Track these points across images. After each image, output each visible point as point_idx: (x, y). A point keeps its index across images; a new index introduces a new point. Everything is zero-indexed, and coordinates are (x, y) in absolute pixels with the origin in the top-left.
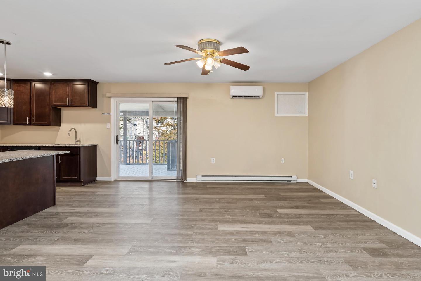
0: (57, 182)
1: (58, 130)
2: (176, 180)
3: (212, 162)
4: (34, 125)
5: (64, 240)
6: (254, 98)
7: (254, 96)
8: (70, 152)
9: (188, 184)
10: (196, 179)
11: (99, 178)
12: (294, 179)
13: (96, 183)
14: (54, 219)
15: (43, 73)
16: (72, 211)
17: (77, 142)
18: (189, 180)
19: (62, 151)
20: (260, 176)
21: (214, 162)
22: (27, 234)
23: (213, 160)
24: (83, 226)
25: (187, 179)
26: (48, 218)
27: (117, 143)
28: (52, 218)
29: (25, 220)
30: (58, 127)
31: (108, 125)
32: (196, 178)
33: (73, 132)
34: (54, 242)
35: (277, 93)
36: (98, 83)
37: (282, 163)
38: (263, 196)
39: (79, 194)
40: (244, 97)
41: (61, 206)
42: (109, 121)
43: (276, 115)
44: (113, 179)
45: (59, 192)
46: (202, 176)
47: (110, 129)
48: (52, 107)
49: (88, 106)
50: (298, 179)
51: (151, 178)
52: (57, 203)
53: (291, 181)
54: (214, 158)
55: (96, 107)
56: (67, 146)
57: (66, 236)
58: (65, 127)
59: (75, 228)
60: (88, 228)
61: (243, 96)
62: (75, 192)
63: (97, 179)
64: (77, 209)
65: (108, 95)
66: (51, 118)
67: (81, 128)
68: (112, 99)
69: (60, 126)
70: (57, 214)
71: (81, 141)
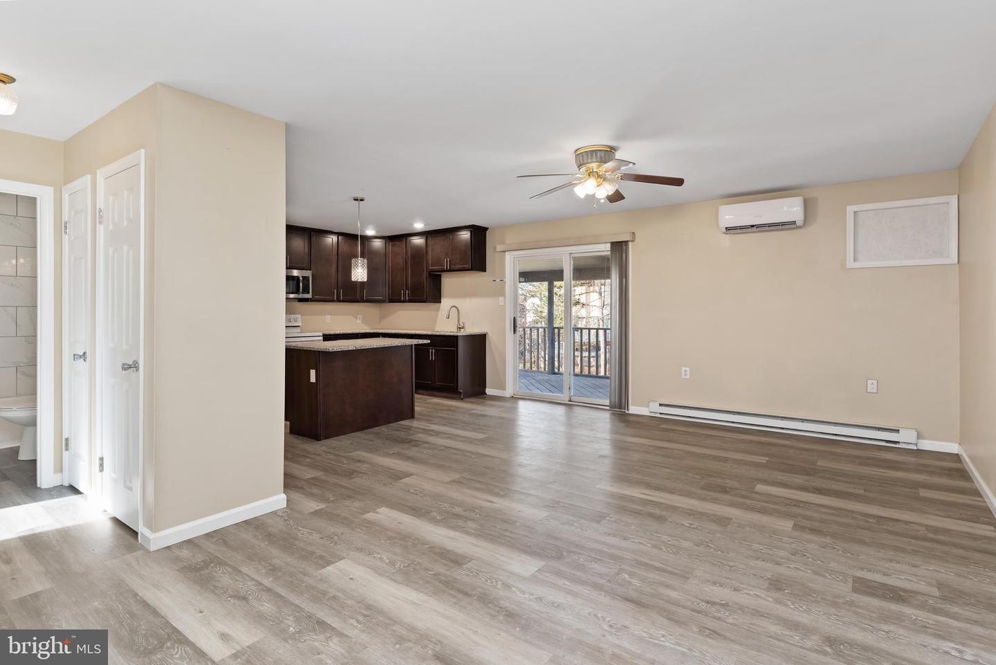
0: (417, 388)
1: (438, 310)
2: (608, 408)
3: (683, 376)
4: (410, 301)
5: (399, 455)
6: (780, 227)
7: (783, 224)
8: (429, 341)
9: (631, 419)
10: (647, 409)
11: (489, 391)
12: (906, 438)
13: (484, 398)
14: (403, 433)
15: (413, 225)
16: (426, 428)
17: (460, 328)
18: (633, 410)
19: (417, 340)
20: (803, 420)
21: (688, 377)
22: (371, 443)
23: (686, 371)
24: (426, 445)
25: (630, 407)
26: (398, 430)
27: (515, 331)
28: (401, 431)
29: (376, 429)
30: (437, 305)
31: (501, 299)
32: (648, 407)
33: (454, 312)
34: (388, 455)
35: (851, 209)
36: (487, 229)
37: (868, 391)
38: (764, 460)
39: (449, 409)
40: (754, 229)
41: (419, 420)
42: (502, 294)
43: (851, 264)
44: (508, 393)
45: (417, 399)
46: (660, 405)
47: (504, 306)
48: (429, 274)
49: (473, 269)
50: (919, 440)
51: (568, 399)
52: (416, 416)
53: (899, 442)
54: (688, 369)
55: (484, 270)
56: (442, 333)
57: (403, 452)
58: (446, 302)
59: (416, 446)
60: (429, 449)
61: (752, 226)
62: (447, 406)
63: (486, 392)
64: (434, 427)
65: (499, 248)
66: (428, 290)
67: (466, 305)
68: (507, 253)
69: (440, 302)
70: (409, 428)
71: (466, 326)
